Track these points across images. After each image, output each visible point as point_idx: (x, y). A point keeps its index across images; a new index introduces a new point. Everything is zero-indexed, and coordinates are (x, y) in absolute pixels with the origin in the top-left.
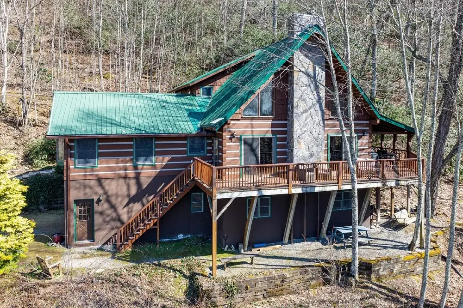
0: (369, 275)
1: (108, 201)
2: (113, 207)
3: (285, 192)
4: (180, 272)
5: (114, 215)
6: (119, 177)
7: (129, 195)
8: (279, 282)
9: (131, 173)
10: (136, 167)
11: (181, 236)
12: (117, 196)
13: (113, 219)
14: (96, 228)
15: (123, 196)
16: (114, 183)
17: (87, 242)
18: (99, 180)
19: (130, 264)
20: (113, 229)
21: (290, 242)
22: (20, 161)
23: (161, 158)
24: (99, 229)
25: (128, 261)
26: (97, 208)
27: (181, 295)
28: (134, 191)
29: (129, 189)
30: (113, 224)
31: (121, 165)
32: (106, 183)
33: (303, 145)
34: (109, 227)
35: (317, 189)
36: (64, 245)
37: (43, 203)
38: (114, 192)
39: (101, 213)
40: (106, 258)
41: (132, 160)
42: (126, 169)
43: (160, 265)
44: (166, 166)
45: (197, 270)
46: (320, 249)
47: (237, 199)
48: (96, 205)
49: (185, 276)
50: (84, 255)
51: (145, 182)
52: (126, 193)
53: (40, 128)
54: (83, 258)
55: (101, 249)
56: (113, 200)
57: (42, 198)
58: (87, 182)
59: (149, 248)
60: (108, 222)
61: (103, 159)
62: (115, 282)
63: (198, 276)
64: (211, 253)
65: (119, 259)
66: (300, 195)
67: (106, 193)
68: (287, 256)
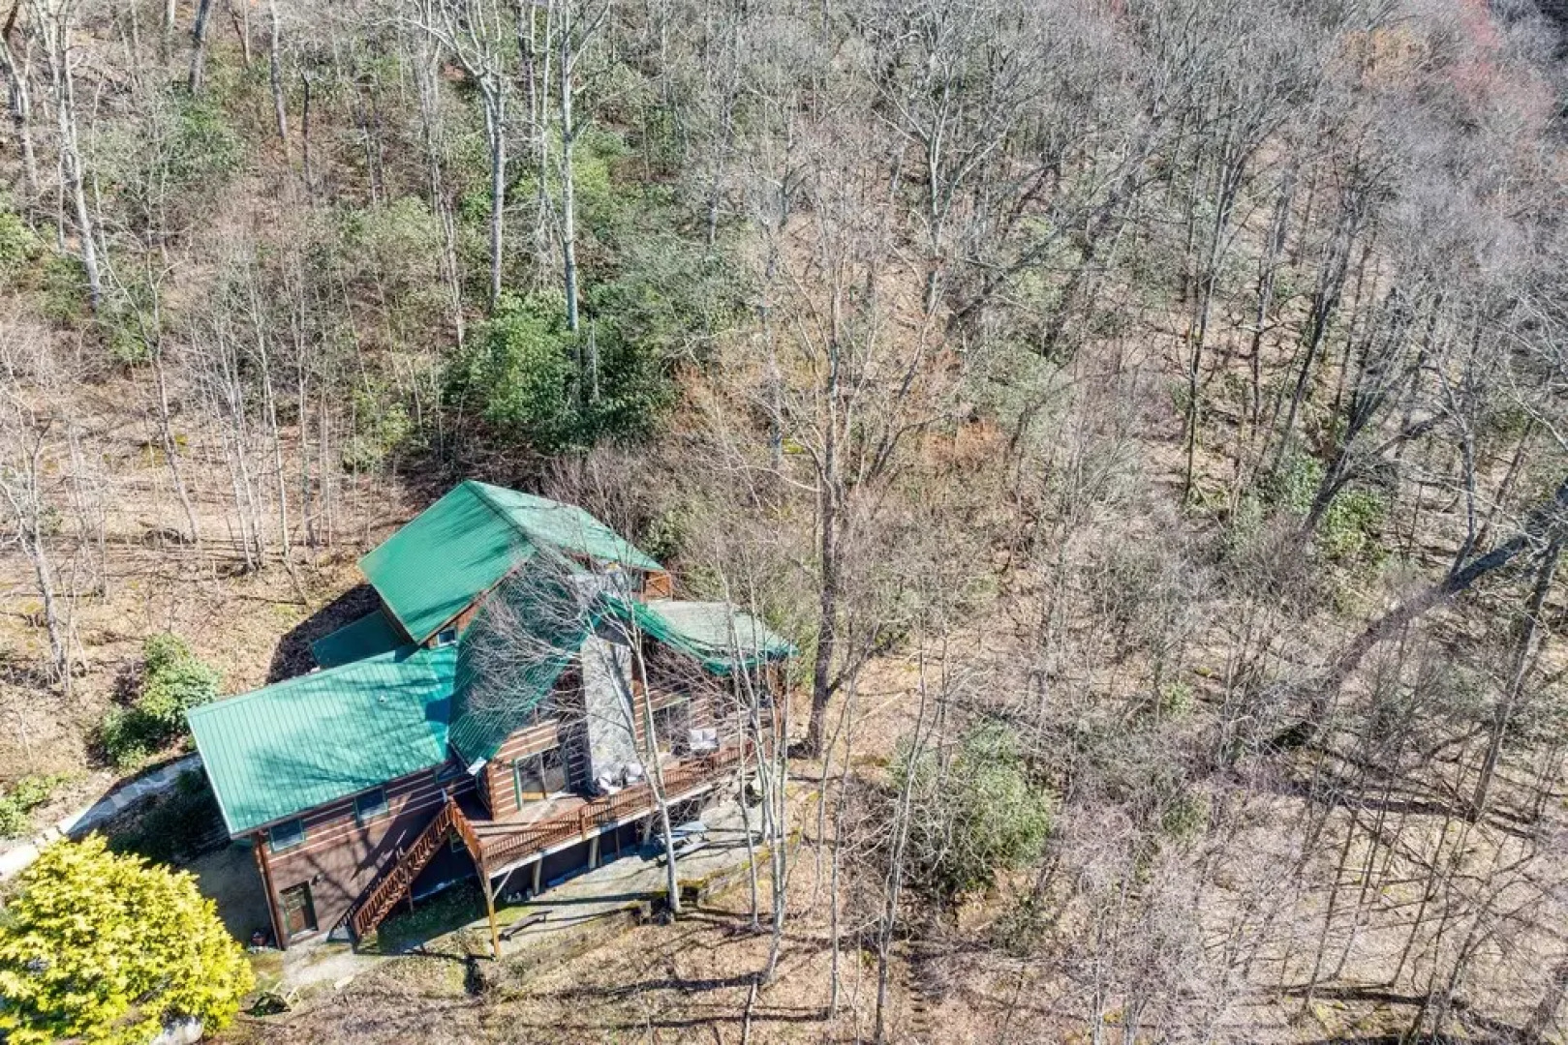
0: (695, 900)
1: (327, 879)
2: (336, 885)
3: (578, 840)
4: (454, 957)
5: (339, 893)
6: (337, 845)
7: (356, 864)
8: (579, 942)
9: (354, 834)
10: (360, 824)
11: (441, 886)
12: (339, 870)
13: (340, 899)
14: (317, 914)
15: (349, 867)
16: (333, 856)
17: (307, 932)
18: (310, 859)
19: (384, 959)
20: (340, 910)
21: (598, 866)
22: (84, 761)
23: (395, 801)
24: (321, 917)
25: (380, 954)
26: (314, 891)
27: (460, 989)
28: (362, 855)
29: (354, 853)
30: (340, 904)
31: (339, 828)
32: (321, 861)
33: (605, 749)
34: (334, 909)
35: (622, 822)
36: (275, 946)
37: (178, 850)
38: (335, 865)
39: (322, 897)
40: (346, 954)
41: (353, 817)
42: (345, 830)
43: (424, 953)
44: (406, 808)
45: (475, 950)
46: (640, 871)
47: (515, 871)
48: (312, 888)
49: (461, 961)
50: (314, 958)
51: (376, 838)
52: (352, 862)
53: (95, 677)
54: (313, 963)
55: (331, 940)
56: (335, 876)
57: (174, 844)
58: (293, 866)
59: (401, 923)
60: (331, 905)
61: (312, 829)
62: (373, 994)
63: (477, 961)
64: (487, 914)
65: (363, 952)
66: (601, 837)
67: (322, 871)
68: (592, 896)
